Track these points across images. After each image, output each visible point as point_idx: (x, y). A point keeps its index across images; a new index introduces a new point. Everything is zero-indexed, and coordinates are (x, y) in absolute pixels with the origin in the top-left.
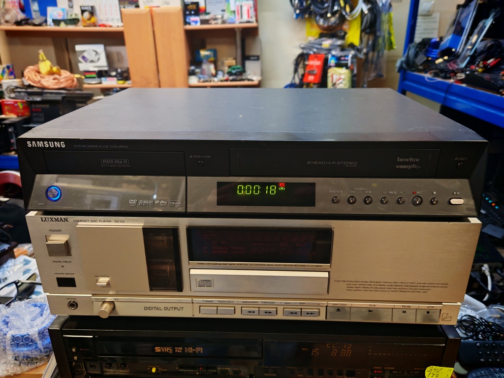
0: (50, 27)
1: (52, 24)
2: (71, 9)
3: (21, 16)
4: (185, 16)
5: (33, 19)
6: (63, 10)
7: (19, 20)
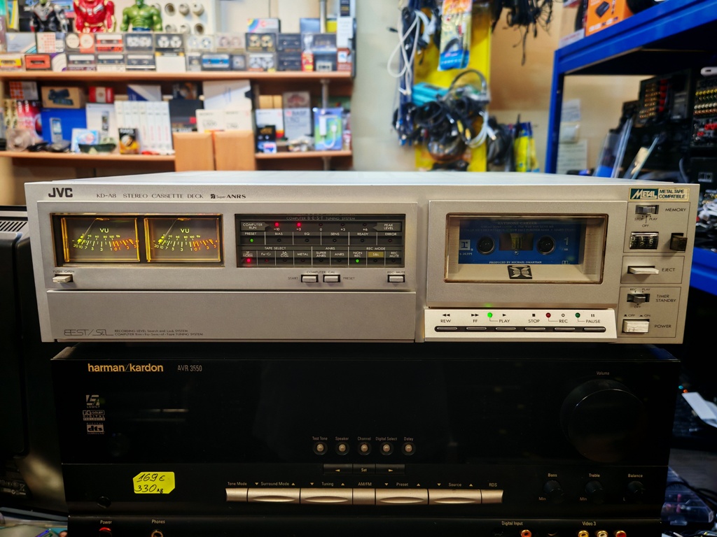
0: (75, 153)
1: (79, 150)
2: (105, 132)
3: (36, 139)
4: (257, 141)
5: (52, 143)
6: (94, 133)
7: (34, 144)
